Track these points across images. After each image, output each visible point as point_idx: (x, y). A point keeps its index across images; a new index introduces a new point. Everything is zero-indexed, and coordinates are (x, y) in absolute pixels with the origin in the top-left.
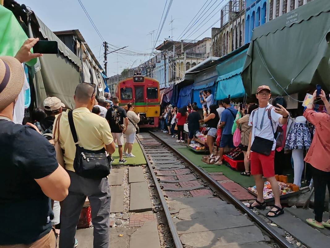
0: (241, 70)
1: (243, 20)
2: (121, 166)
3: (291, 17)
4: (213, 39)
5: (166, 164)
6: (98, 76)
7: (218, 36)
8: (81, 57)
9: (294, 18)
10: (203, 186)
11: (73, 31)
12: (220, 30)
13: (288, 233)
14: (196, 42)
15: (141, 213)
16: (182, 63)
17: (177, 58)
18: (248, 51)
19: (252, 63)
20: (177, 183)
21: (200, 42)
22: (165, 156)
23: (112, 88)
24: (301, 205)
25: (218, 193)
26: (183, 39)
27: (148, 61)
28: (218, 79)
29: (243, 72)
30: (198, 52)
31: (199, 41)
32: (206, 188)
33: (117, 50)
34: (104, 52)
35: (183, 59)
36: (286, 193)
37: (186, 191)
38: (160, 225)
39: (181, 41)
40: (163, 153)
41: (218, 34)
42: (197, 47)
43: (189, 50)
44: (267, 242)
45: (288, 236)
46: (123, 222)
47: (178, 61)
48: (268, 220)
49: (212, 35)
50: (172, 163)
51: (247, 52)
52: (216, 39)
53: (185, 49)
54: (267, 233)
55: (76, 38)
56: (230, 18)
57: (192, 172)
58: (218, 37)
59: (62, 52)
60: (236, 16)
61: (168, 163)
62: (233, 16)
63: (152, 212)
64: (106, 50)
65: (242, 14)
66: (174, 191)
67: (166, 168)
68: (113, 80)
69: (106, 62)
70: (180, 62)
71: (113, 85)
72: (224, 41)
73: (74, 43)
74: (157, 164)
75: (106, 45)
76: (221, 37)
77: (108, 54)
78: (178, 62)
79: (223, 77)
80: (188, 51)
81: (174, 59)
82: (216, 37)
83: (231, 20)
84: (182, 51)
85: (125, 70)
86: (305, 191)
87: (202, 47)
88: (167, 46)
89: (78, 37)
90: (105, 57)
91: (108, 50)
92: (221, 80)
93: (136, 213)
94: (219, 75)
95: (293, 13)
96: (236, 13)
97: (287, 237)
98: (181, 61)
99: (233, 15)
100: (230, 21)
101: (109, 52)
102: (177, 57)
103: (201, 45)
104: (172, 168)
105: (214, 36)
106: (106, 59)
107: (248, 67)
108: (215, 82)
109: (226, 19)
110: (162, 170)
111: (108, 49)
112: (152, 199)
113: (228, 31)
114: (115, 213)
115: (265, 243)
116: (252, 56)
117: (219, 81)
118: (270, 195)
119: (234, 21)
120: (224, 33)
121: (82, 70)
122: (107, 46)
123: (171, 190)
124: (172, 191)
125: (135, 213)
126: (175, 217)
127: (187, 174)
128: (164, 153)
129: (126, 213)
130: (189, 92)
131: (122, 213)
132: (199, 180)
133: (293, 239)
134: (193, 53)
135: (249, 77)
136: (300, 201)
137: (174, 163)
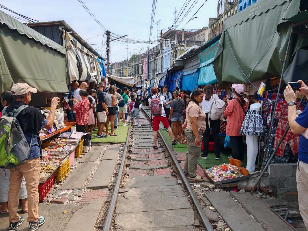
1: (237, 10)
2: (102, 144)
3: (253, 10)
4: (209, 28)
5: (145, 142)
6: (91, 62)
7: (214, 25)
8: (66, 45)
10: (167, 166)
11: (59, 22)
12: (216, 20)
13: (222, 218)
14: (197, 31)
15: (97, 190)
16: (183, 50)
17: (178, 46)
18: (220, 41)
19: (222, 52)
20: (146, 161)
21: (200, 31)
22: (147, 135)
23: (122, 72)
25: (176, 173)
26: (184, 28)
27: (154, 48)
28: (200, 66)
29: (215, 60)
30: (198, 40)
31: (199, 30)
32: (169, 167)
33: (118, 38)
34: (107, 40)
35: (184, 46)
36: (235, 177)
37: (150, 169)
38: (106, 203)
39: (182, 31)
40: (147, 132)
41: (214, 24)
42: (198, 35)
43: (190, 38)
44: (195, 226)
45: (221, 220)
46: (76, 198)
47: (179, 48)
48: (209, 203)
49: (209, 25)
50: (151, 142)
52: (212, 28)
53: (185, 37)
54: (199, 218)
55: (63, 28)
56: (225, 10)
57: (164, 151)
58: (214, 26)
59: (38, 41)
60: (230, 7)
61: (148, 142)
62: (227, 8)
63: (107, 189)
64: (108, 38)
65: (235, 6)
66: (140, 169)
67: (143, 146)
68: (123, 64)
69: (108, 48)
70: (181, 49)
71: (122, 69)
72: (219, 31)
74: (137, 143)
75: (108, 33)
76: (216, 27)
77: (110, 42)
78: (179, 49)
79: (203, 64)
80: (188, 39)
81: (176, 46)
82: (212, 27)
83: (226, 11)
84: (183, 39)
85: (133, 56)
86: (255, 176)
87: (202, 36)
88: (170, 34)
89: (64, 26)
90: (108, 45)
91: (110, 38)
92: (202, 67)
93: (93, 189)
94: (201, 62)
95: (255, 6)
96: (231, 4)
97: (220, 221)
98: (182, 48)
99: (228, 6)
100: (225, 12)
101: (111, 40)
102: (179, 45)
103: (200, 34)
104: (148, 146)
105: (211, 26)
106: (108, 46)
107: (220, 55)
108: (198, 68)
109: (223, 11)
110: (138, 148)
111: (110, 37)
112: (114, 176)
113: (223, 21)
114: (73, 189)
115: (193, 227)
116: (223, 46)
117: (201, 68)
118: (220, 178)
119: (228, 12)
120: (219, 23)
121: (67, 57)
122: (109, 35)
123: (136, 168)
124: (137, 169)
125: (91, 190)
126: (122, 196)
127: (158, 153)
128: (148, 132)
129: (83, 189)
130: (179, 76)
131: (79, 189)
132: (166, 159)
133: (224, 224)
134: (193, 41)
135: (220, 65)
137: (152, 142)
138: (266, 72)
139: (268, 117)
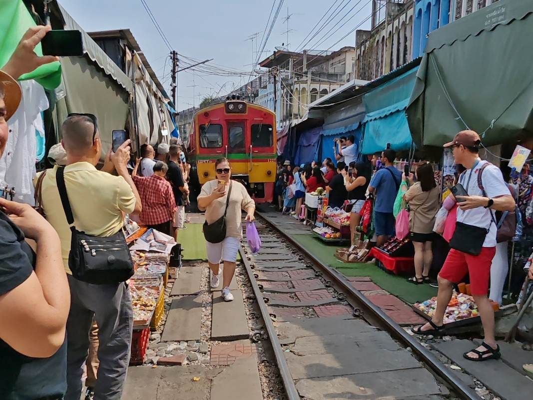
0: (406, 103)
1: (411, 16)
2: (198, 263)
3: (495, 13)
4: (357, 48)
5: (273, 260)
6: (160, 109)
7: (367, 44)
8: (133, 76)
9: (498, 15)
10: (336, 300)
11: (121, 31)
12: (370, 35)
13: (479, 382)
14: (329, 54)
15: (230, 342)
16: (304, 89)
17: (295, 82)
18: (419, 70)
19: (424, 91)
20: (291, 293)
21: (335, 54)
22: (271, 248)
23: (184, 131)
24: (502, 336)
25: (362, 312)
26: (305, 48)
27: (246, 86)
28: (366, 119)
29: (410, 106)
30: (331, 71)
31: (335, 52)
32: (342, 303)
33: (194, 66)
34: (172, 68)
35: (306, 82)
36: (476, 315)
37: (306, 307)
38: (263, 364)
39: (302, 53)
40: (268, 242)
41: (366, 41)
42: (331, 62)
43: (316, 68)
44: (443, 396)
45: (479, 386)
46: (199, 356)
47: (296, 86)
48: (446, 358)
49: (357, 43)
50: (284, 260)
51: (416, 72)
52: (363, 49)
53: (309, 66)
54: (444, 382)
55: (126, 44)
56: (389, 15)
57: (318, 276)
58: (367, 46)
59: (102, 67)
60: (398, 10)
61: (277, 260)
62: (393, 11)
63: (248, 341)
64: (175, 65)
65: (408, 8)
66: (288, 307)
67: (273, 268)
68: (186, 116)
69: (174, 85)
70: (301, 88)
71: (184, 125)
72: (377, 54)
73: (121, 52)
74: (259, 261)
75: (174, 56)
76: (371, 47)
77: (178, 72)
78: (297, 88)
79: (373, 114)
80: (313, 69)
81: (290, 82)
82: (363, 47)
83: (390, 17)
84: (305, 70)
85: (206, 100)
86: (508, 312)
87: (339, 63)
88: (279, 60)
89: (128, 42)
90: (174, 78)
91: (177, 65)
92: (371, 120)
93: (222, 341)
94: (368, 111)
95: (497, 6)
96: (399, 5)
97: (478, 388)
98: (302, 86)
99: (393, 8)
100: (389, 19)
101: (179, 69)
102: (296, 80)
103: (337, 59)
104: (283, 267)
105: (359, 45)
106: (174, 81)
107: (418, 99)
108: (360, 123)
110: (266, 271)
111: (178, 63)
112: (250, 319)
113: (384, 36)
114: (187, 341)
115: (439, 397)
116: (426, 80)
117: (367, 121)
118: (450, 317)
119: (394, 19)
120: (377, 40)
121: (134, 98)
122: (177, 59)
123: (281, 305)
124: (283, 306)
125: (220, 342)
126: (288, 351)
127: (308, 279)
128: (270, 242)
129: (205, 341)
130: (315, 140)
131: (198, 341)
132: (329, 288)
133: (488, 392)
134: (324, 74)
135: (419, 116)
136: (500, 328)
137: (287, 260)
138: (523, 127)
139: (529, 207)
